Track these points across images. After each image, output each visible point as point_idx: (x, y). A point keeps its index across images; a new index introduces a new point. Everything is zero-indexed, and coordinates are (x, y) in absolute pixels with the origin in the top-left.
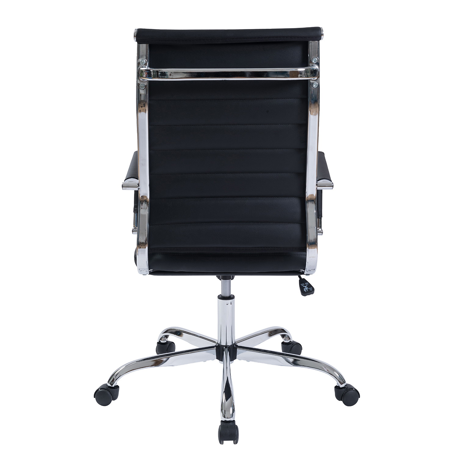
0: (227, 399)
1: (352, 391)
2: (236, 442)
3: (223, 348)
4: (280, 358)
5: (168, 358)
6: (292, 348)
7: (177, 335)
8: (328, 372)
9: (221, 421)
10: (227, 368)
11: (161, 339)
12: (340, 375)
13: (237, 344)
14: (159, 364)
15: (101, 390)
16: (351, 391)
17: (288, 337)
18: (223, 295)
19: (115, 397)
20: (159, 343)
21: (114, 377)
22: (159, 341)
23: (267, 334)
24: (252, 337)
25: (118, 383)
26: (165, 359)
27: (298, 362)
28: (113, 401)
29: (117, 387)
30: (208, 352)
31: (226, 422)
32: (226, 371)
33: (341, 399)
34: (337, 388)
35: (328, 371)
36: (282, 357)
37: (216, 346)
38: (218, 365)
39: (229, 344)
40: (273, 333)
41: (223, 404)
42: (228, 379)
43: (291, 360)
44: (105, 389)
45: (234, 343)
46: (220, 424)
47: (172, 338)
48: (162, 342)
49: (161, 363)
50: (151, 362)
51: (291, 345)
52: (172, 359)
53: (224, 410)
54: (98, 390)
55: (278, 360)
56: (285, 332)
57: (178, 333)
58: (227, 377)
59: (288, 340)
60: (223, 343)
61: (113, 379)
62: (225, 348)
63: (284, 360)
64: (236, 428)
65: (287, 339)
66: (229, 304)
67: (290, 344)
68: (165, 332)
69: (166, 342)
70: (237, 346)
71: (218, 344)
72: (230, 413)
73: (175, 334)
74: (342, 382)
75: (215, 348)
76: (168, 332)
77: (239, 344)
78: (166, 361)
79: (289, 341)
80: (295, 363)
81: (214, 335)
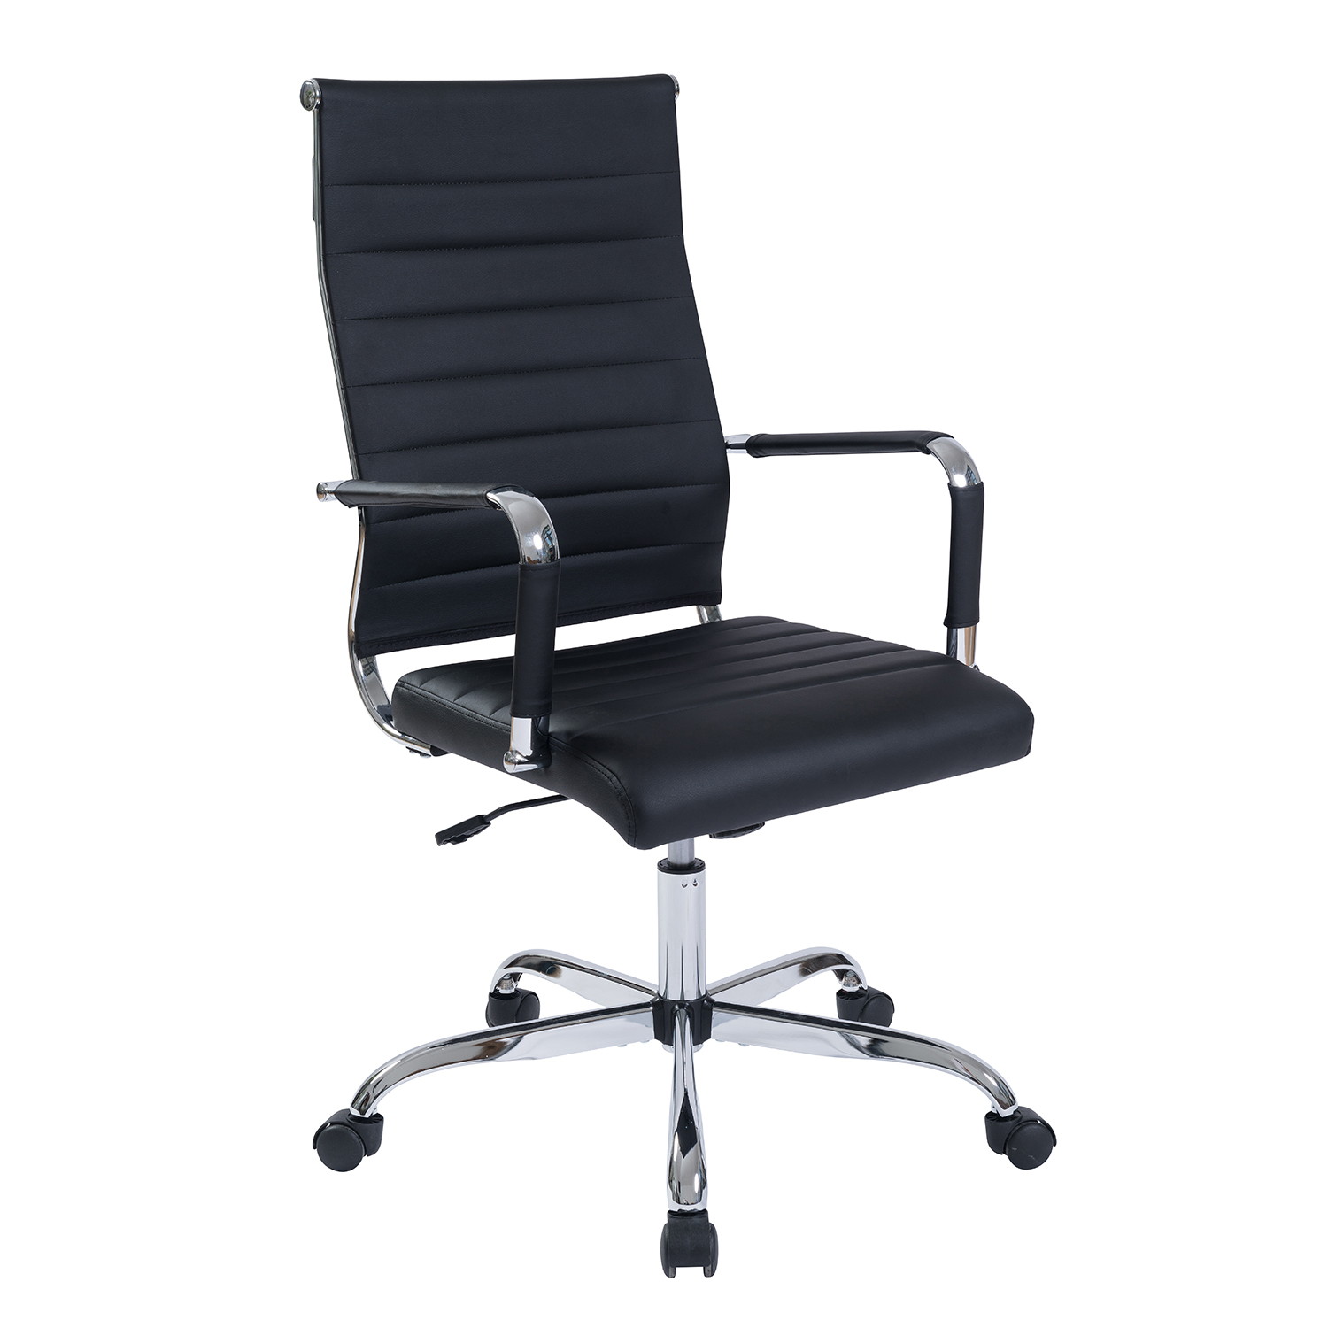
0: (684, 1151)
1: (1035, 1127)
2: (710, 1271)
3: (674, 1007)
4: (832, 1035)
5: (521, 1038)
6: (865, 1007)
7: (544, 972)
8: (966, 1076)
9: (670, 1212)
10: (684, 1063)
11: (499, 984)
12: (1001, 1083)
13: (713, 997)
14: (493, 1054)
15: (332, 1127)
16: (1030, 1127)
17: (856, 976)
18: (672, 860)
19: (372, 1147)
20: (494, 995)
21: (369, 1090)
22: (495, 990)
23: (796, 968)
24: (754, 976)
25: (380, 1106)
26: (510, 1041)
27: (883, 1047)
28: (365, 1159)
29: (378, 1118)
30: (632, 1021)
31: (681, 1214)
32: (682, 1071)
33: (1005, 1149)
34: (991, 1118)
35: (967, 1070)
36: (840, 1032)
37: (653, 1003)
38: (658, 1056)
39: (691, 996)
40: (812, 964)
41: (674, 1164)
42: (686, 1094)
43: (864, 1040)
44: (345, 1125)
45: (703, 993)
46: (666, 1222)
47: (530, 981)
48: (502, 991)
49: (500, 1050)
50: (473, 1048)
51: (863, 998)
52: (530, 1038)
53: (676, 1181)
54: (323, 1127)
55: (826, 1041)
56: (846, 962)
57: (548, 966)
58: (685, 1090)
59: (854, 985)
60: (674, 995)
61: (365, 1096)
62: (680, 1008)
63: (843, 1041)
64: (712, 1231)
65: (852, 982)
66: (691, 885)
67: (861, 996)
68: (512, 965)
69: (513, 991)
70: (712, 1001)
71: (660, 996)
72: (693, 1189)
73: (539, 971)
74: (1006, 1101)
75: (651, 1008)
76: (519, 964)
77: (717, 998)
78: (514, 1045)
79: (856, 989)
80: (874, 1050)
81: (648, 972)
